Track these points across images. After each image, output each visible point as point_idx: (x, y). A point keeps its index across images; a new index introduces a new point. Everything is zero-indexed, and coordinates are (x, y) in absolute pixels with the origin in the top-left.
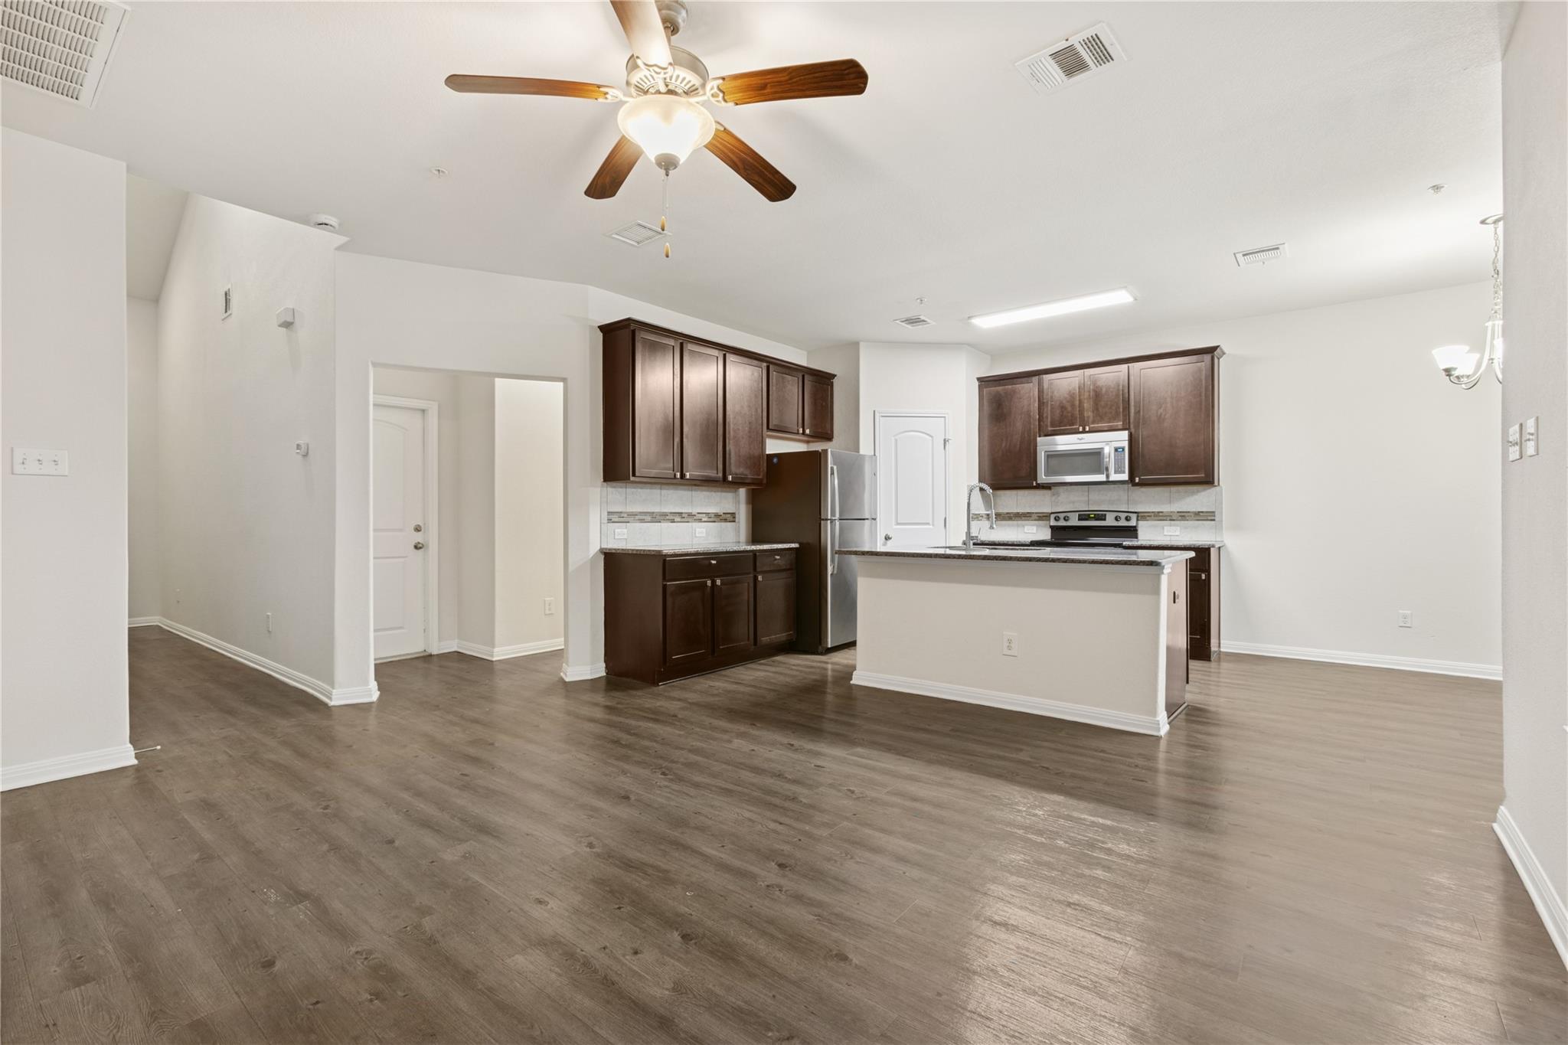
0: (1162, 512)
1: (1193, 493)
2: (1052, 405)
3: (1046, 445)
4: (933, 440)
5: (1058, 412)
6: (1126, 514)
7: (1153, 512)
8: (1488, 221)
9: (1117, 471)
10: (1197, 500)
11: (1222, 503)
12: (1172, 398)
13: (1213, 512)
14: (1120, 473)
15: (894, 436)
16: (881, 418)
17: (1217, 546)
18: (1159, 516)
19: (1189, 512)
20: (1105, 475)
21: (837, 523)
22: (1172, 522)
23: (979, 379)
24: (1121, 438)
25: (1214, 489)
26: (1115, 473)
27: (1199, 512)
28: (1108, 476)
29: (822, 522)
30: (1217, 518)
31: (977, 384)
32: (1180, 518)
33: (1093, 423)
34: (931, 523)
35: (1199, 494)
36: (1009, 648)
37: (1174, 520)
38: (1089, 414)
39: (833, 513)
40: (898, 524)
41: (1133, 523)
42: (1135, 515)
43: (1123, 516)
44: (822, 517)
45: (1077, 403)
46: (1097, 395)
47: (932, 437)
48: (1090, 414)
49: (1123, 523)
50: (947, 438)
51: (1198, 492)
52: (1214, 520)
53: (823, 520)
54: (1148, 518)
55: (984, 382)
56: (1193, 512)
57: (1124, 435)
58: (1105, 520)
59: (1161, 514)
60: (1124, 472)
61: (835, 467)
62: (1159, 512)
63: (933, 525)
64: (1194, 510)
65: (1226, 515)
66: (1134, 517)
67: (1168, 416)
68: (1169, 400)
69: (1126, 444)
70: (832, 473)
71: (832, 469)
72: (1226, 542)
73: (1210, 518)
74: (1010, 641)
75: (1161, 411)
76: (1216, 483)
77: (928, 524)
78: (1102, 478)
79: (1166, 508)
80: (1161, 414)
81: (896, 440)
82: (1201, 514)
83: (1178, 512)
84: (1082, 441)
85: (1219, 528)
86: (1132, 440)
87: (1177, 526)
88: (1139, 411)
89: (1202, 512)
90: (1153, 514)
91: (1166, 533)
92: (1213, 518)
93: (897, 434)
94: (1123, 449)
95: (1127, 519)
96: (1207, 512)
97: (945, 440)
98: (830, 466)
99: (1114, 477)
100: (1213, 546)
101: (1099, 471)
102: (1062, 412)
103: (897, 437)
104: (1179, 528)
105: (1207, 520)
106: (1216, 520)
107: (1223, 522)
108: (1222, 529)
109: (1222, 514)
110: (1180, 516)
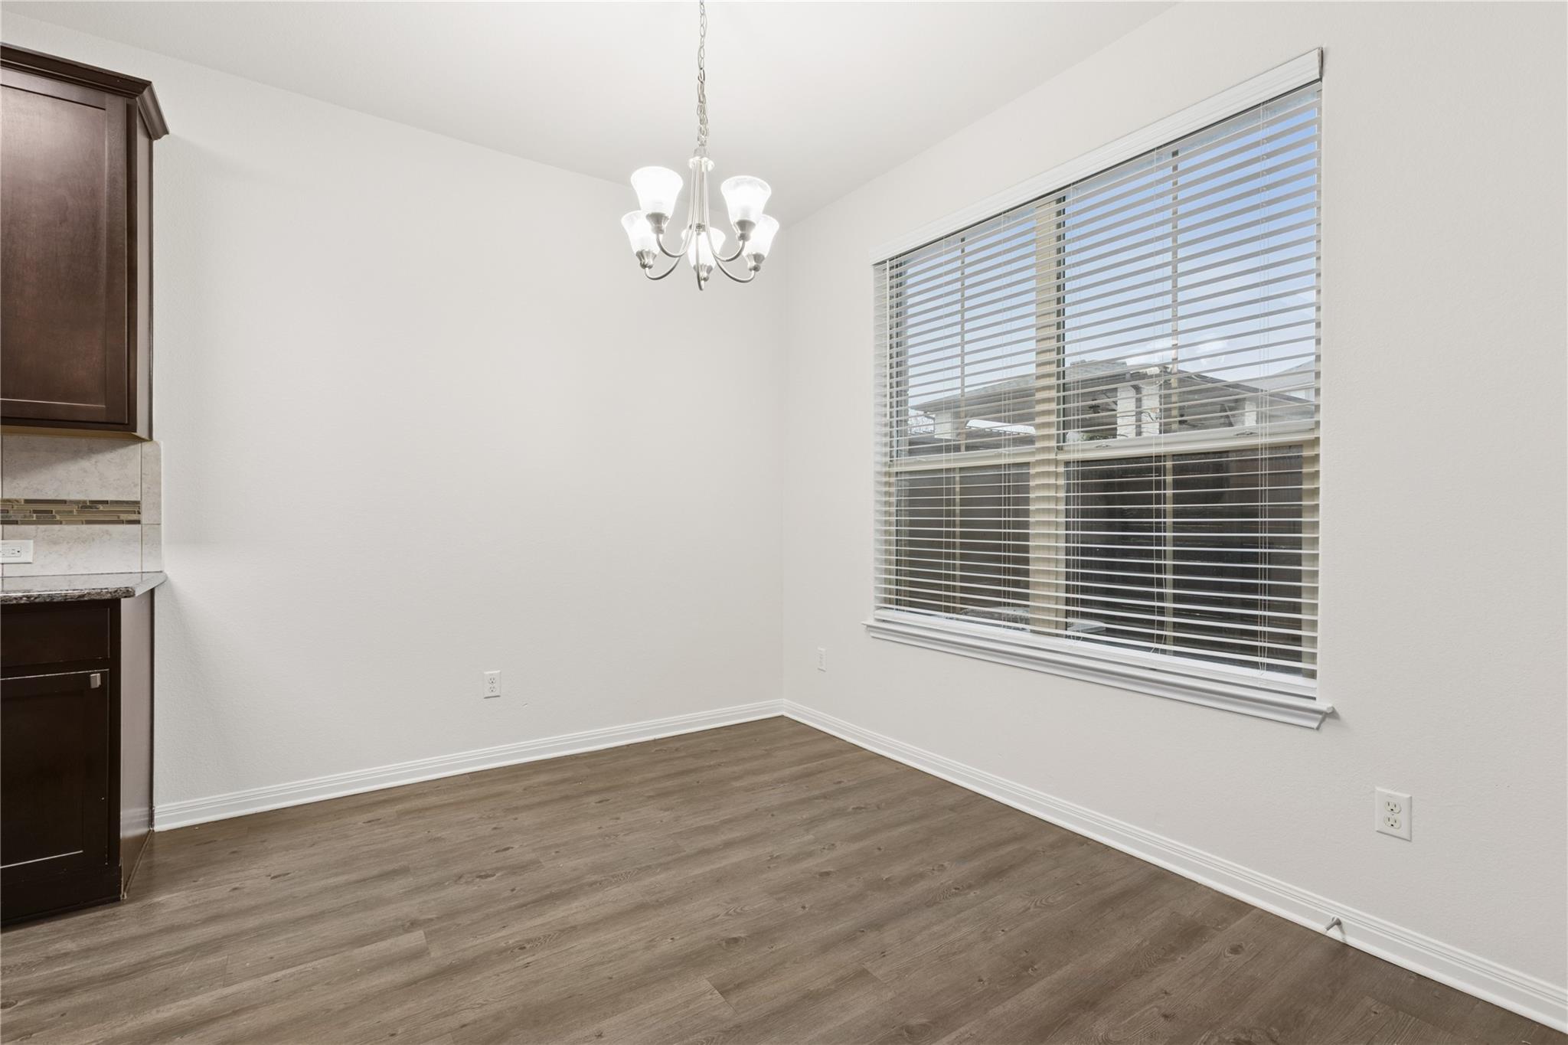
1: (73, 456)
11: (158, 484)
13: (137, 503)
17: (140, 591)
19: (64, 502)
25: (135, 450)
27: (94, 503)
30: (144, 518)
32: (34, 517)
35: (93, 457)
37: (16, 523)
51: (88, 453)
52: (138, 522)
56: (77, 502)
64: (81, 498)
65: (168, 511)
72: (168, 572)
73: (124, 517)
76: (141, 431)
82: (101, 508)
83: (27, 501)
85: (151, 542)
87: (27, 538)
89: (105, 502)
92: (134, 517)
96: (118, 502)
100: (129, 593)
104: (31, 542)
105: (122, 522)
106: (143, 521)
107: (162, 525)
108: (160, 543)
109: (158, 506)
110: (35, 512)
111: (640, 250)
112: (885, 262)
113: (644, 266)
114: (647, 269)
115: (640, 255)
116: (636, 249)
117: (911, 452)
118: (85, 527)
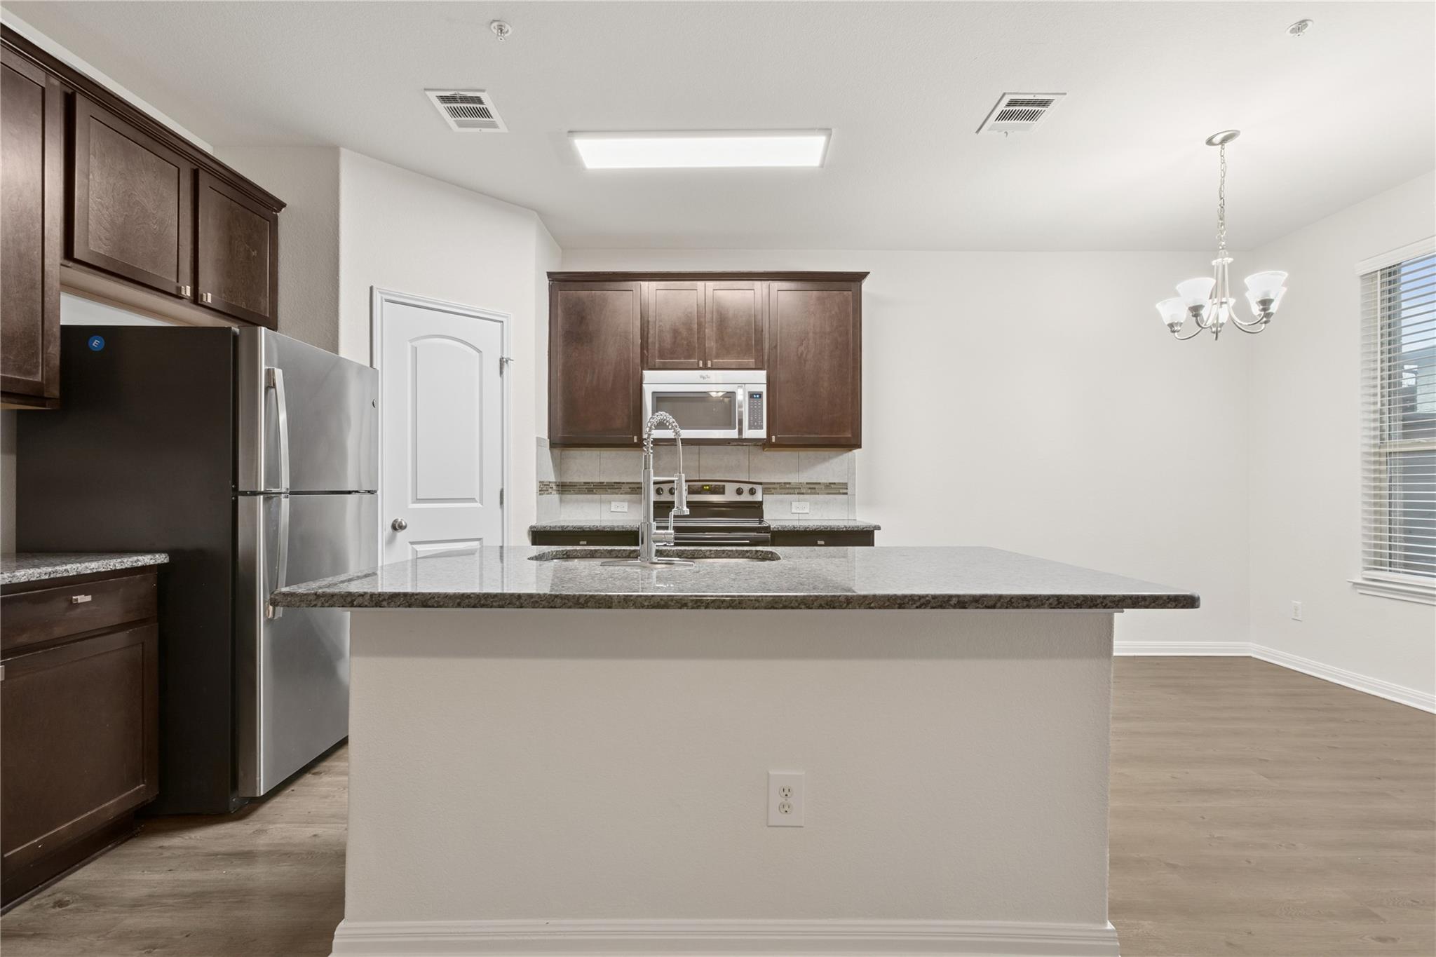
0: (789, 483)
1: (825, 460)
2: (660, 326)
3: (655, 381)
4: (481, 357)
5: (668, 338)
6: (751, 486)
7: (778, 483)
8: (1214, 140)
9: (754, 425)
10: (831, 467)
11: (855, 474)
12: (815, 333)
13: (846, 484)
14: (756, 428)
15: (411, 341)
16: (384, 303)
18: (786, 488)
19: (820, 483)
20: (736, 430)
21: (285, 503)
22: (801, 496)
23: (550, 275)
24: (757, 379)
26: (750, 428)
27: (830, 483)
28: (740, 432)
29: (242, 500)
30: (849, 491)
31: (546, 282)
32: (809, 491)
33: (717, 357)
34: (477, 499)
35: (831, 461)
36: (785, 808)
37: (803, 494)
38: (711, 344)
39: (273, 477)
40: (418, 500)
41: (758, 497)
42: (760, 486)
43: (746, 487)
44: (241, 488)
45: (695, 326)
46: (722, 320)
47: (479, 351)
48: (713, 344)
49: (746, 497)
50: (505, 356)
51: (830, 458)
52: (846, 494)
53: (244, 493)
54: (773, 491)
55: (560, 281)
56: (824, 484)
57: (761, 375)
58: (723, 493)
59: (788, 486)
60: (761, 428)
61: (278, 374)
62: (785, 483)
63: (481, 502)
64: (825, 481)
65: (858, 488)
66: (759, 489)
67: (810, 356)
68: (811, 335)
69: (763, 389)
70: (271, 385)
71: (270, 374)
73: (841, 491)
74: (786, 792)
75: (802, 348)
77: (473, 500)
78: (732, 434)
79: (793, 478)
80: (802, 354)
81: (415, 350)
82: (832, 486)
83: (807, 483)
84: (705, 381)
85: (850, 505)
86: (770, 383)
87: (807, 501)
88: (776, 347)
89: (834, 484)
90: (778, 486)
91: (794, 511)
92: (845, 491)
93: (418, 339)
94: (760, 395)
95: (752, 492)
96: (839, 483)
97: (501, 360)
98: (263, 367)
99: (749, 434)
101: (729, 425)
102: (675, 338)
103: (416, 344)
104: (808, 503)
105: (840, 494)
106: (849, 493)
107: (856, 496)
108: (855, 505)
109: (854, 485)
110: (810, 488)
111: (1171, 322)
112: (1377, 271)
113: (1174, 332)
114: (1176, 333)
115: (1171, 325)
116: (1167, 323)
117: (1405, 436)
118: (827, 496)
